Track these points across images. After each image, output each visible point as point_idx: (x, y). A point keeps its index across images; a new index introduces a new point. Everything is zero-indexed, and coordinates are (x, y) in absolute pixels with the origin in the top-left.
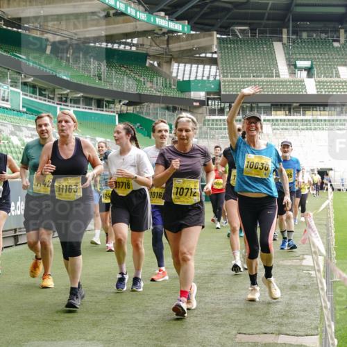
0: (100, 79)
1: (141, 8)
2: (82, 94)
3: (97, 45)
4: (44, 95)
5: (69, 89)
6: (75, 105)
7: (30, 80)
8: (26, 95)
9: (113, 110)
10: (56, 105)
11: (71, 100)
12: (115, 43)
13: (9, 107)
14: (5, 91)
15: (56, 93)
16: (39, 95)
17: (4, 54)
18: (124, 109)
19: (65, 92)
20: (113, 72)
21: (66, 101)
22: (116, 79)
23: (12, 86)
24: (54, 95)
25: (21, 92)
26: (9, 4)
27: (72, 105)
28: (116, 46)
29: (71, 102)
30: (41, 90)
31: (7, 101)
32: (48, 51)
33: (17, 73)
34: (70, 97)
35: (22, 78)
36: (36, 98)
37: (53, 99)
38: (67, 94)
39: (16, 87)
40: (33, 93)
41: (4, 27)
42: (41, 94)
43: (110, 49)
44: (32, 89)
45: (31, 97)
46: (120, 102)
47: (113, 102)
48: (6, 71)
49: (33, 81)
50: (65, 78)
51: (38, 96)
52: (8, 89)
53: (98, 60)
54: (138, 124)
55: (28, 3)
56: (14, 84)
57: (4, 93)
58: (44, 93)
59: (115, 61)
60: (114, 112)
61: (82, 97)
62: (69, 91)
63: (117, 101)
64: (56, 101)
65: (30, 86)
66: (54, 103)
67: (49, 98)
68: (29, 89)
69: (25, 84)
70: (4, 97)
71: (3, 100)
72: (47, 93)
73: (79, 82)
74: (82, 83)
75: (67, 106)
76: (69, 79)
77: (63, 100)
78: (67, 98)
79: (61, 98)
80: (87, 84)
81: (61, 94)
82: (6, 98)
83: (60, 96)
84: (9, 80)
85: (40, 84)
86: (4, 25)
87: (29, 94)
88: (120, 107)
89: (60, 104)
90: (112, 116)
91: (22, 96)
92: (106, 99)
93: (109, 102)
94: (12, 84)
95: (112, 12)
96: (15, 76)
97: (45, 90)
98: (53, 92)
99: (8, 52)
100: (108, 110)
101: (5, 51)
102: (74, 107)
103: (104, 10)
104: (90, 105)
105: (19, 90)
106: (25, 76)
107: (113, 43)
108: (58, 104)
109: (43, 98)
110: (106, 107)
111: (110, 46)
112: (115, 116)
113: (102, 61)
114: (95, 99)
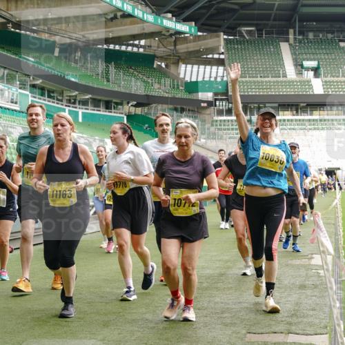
0: (108, 81)
1: (148, 9)
2: (90, 96)
3: (105, 46)
4: (53, 98)
5: (77, 90)
6: (84, 107)
7: (39, 82)
8: (35, 97)
9: (121, 111)
10: (64, 107)
11: (79, 102)
12: (123, 45)
13: (18, 109)
14: (13, 94)
15: (65, 95)
16: (48, 97)
17: (13, 56)
18: (133, 110)
19: (74, 94)
20: (121, 74)
21: (74, 103)
22: (124, 80)
23: (20, 88)
24: (63, 96)
25: (30, 95)
26: (16, 7)
27: (81, 107)
28: (123, 48)
29: (79, 104)
30: (49, 92)
31: (16, 103)
32: (56, 54)
33: (26, 75)
34: (78, 98)
35: (30, 81)
36: (45, 100)
37: (62, 101)
38: (76, 96)
39: (24, 89)
40: (42, 95)
41: (12, 30)
42: (49, 96)
43: (118, 50)
44: (40, 91)
45: (40, 99)
46: (128, 103)
47: (121, 104)
48: (14, 73)
49: (42, 83)
50: (73, 80)
51: (46, 98)
52: (17, 91)
53: (106, 62)
54: (147, 125)
55: (36, 6)
56: (23, 86)
57: (13, 96)
58: (52, 95)
59: (123, 63)
60: (122, 114)
61: (91, 98)
62: (77, 93)
63: (125, 102)
64: (65, 103)
65: (39, 88)
66: (62, 105)
67: (58, 100)
68: (37, 91)
69: (34, 86)
70: (12, 99)
71: (12, 102)
72: (55, 95)
73: (87, 84)
74: (91, 85)
75: (76, 108)
76: (77, 81)
77: (72, 101)
78: (75, 100)
79: (70, 100)
80: (96, 86)
81: (70, 96)
82: (15, 100)
83: (68, 98)
84: (18, 83)
85: (49, 86)
86: (12, 28)
87: (37, 96)
88: (128, 108)
89: (69, 106)
90: (121, 117)
91: (30, 99)
92: (114, 100)
93: (117, 104)
94: (21, 86)
95: (119, 14)
96: (24, 78)
97: (53, 92)
98: (62, 93)
99: (16, 55)
100: (116, 111)
101: (13, 54)
102: (82, 109)
103: (111, 12)
104: (99, 106)
105: (28, 93)
106: (33, 78)
107: (121, 45)
108: (66, 106)
109: (51, 100)
110: (114, 109)
111: (117, 47)
112: (123, 118)
113: (110, 63)
114: (103, 101)
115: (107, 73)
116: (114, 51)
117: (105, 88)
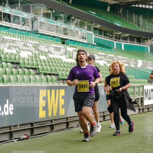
0: (139, 26)
2: (128, 35)
3: (137, 6)
4: (107, 36)
5: (121, 32)
6: (125, 41)
7: (98, 26)
8: (96, 35)
10: (113, 41)
11: (122, 38)
13: (86, 42)
14: (83, 33)
15: (113, 34)
16: (104, 35)
17: (83, 11)
19: (119, 33)
20: (147, 22)
21: (119, 39)
22: (148, 26)
23: (88, 30)
24: (113, 35)
25: (93, 34)
27: (123, 41)
28: (147, 7)
29: (122, 39)
30: (105, 32)
31: (85, 39)
32: (108, 10)
33: (91, 22)
34: (122, 36)
35: (93, 26)
36: (102, 37)
37: (112, 37)
38: (120, 35)
39: (90, 30)
40: (100, 34)
42: (105, 35)
43: (144, 8)
44: (99, 32)
45: (99, 36)
46: (151, 39)
47: (147, 39)
48: (84, 21)
49: (100, 27)
50: (118, 25)
51: (103, 36)
52: (86, 31)
53: (137, 15)
56: (89, 29)
57: (83, 34)
58: (106, 34)
59: (147, 15)
60: (147, 45)
61: (129, 36)
62: (121, 33)
63: (149, 38)
64: (114, 38)
65: (98, 30)
66: (112, 40)
67: (110, 37)
68: (98, 32)
69: (95, 29)
70: (83, 37)
71: (83, 38)
72: (108, 34)
73: (126, 28)
74: (129, 28)
75: (120, 41)
76: (121, 26)
77: (118, 38)
78: (120, 37)
79: (117, 37)
80: (132, 29)
81: (117, 35)
82: (84, 37)
84: (86, 27)
85: (104, 28)
87: (98, 35)
88: (151, 42)
89: (116, 41)
90: (146, 47)
91: (93, 36)
92: (143, 37)
93: (144, 39)
94: (88, 29)
96: (90, 24)
97: (107, 32)
98: (112, 33)
99: (85, 10)
100: (144, 43)
101: (83, 10)
102: (124, 42)
104: (134, 41)
105: (92, 33)
106: (95, 24)
107: (146, 5)
108: (115, 40)
110: (143, 42)
111: (144, 6)
112: (148, 47)
113: (140, 15)
114: (136, 37)
115: (138, 21)
116: (142, 8)
117: (137, 30)
